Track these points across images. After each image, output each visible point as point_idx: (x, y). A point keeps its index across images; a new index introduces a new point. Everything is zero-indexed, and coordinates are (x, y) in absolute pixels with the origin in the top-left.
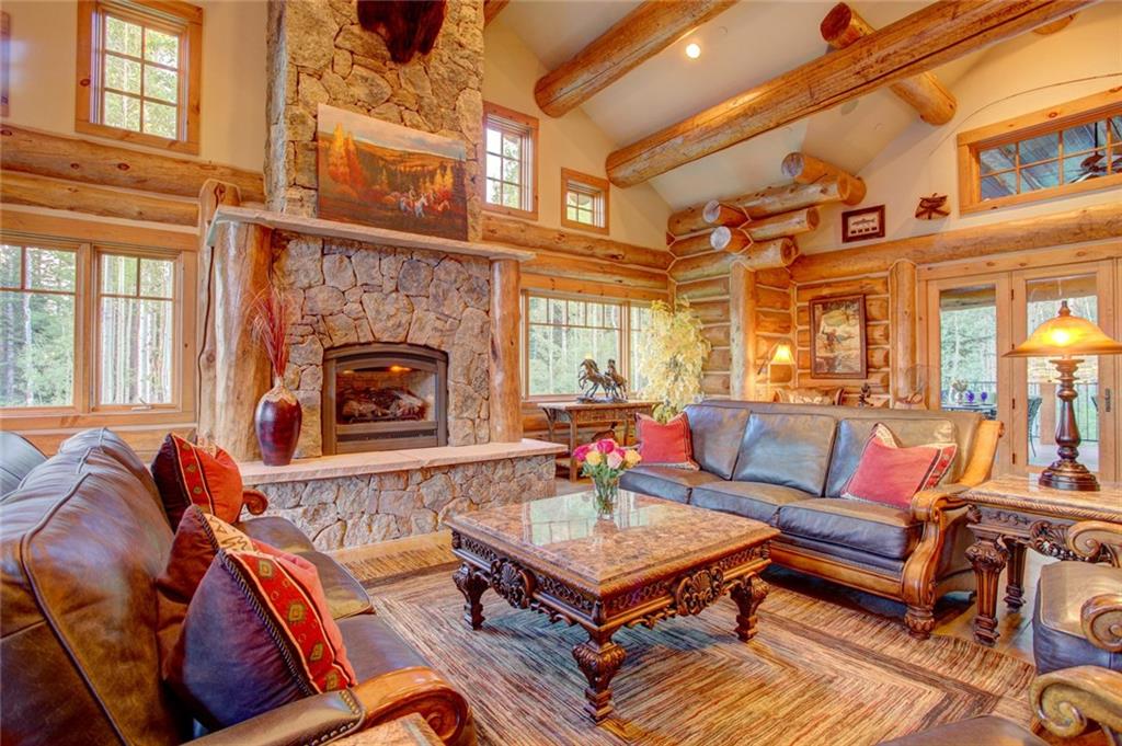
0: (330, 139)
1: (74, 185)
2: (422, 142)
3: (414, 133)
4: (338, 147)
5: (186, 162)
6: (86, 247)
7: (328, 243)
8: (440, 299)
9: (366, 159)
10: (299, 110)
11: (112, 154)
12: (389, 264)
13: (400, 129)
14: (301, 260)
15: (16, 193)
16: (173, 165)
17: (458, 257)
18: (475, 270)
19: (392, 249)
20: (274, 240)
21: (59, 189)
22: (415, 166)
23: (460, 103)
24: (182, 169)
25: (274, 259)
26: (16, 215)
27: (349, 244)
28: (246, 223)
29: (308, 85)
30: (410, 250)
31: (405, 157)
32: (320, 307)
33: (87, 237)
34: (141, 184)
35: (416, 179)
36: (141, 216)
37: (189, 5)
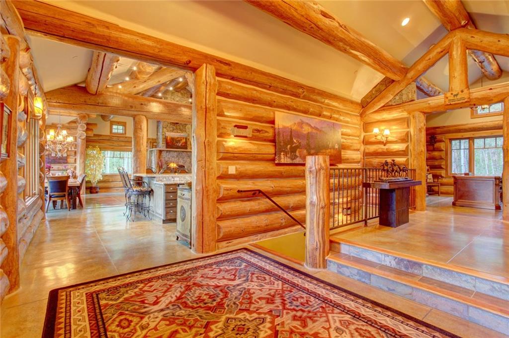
0: (167, 137)
2: (180, 135)
3: (179, 134)
4: (168, 138)
7: (167, 151)
8: (183, 158)
9: (172, 139)
10: (163, 133)
12: (176, 153)
13: (177, 134)
14: (164, 154)
17: (186, 152)
18: (189, 153)
19: (176, 151)
20: (161, 151)
22: (179, 139)
23: (186, 128)
25: (160, 154)
27: (170, 151)
28: (157, 150)
29: (165, 130)
30: (179, 151)
31: (178, 138)
32: (166, 160)
35: (179, 141)
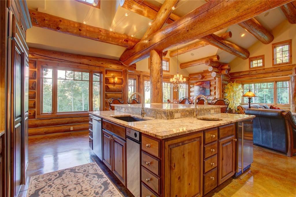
1: (272, 73)
5: (289, 65)
6: (275, 82)
11: (277, 68)
15: (265, 77)
16: (287, 67)
21: (270, 75)
24: (289, 67)
26: (266, 79)
33: (274, 80)
34: (282, 71)
36: (282, 76)
37: (289, 40)
